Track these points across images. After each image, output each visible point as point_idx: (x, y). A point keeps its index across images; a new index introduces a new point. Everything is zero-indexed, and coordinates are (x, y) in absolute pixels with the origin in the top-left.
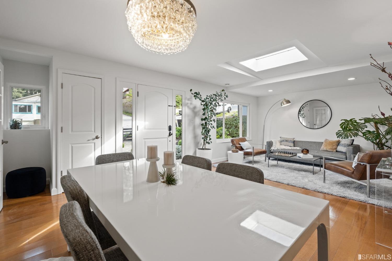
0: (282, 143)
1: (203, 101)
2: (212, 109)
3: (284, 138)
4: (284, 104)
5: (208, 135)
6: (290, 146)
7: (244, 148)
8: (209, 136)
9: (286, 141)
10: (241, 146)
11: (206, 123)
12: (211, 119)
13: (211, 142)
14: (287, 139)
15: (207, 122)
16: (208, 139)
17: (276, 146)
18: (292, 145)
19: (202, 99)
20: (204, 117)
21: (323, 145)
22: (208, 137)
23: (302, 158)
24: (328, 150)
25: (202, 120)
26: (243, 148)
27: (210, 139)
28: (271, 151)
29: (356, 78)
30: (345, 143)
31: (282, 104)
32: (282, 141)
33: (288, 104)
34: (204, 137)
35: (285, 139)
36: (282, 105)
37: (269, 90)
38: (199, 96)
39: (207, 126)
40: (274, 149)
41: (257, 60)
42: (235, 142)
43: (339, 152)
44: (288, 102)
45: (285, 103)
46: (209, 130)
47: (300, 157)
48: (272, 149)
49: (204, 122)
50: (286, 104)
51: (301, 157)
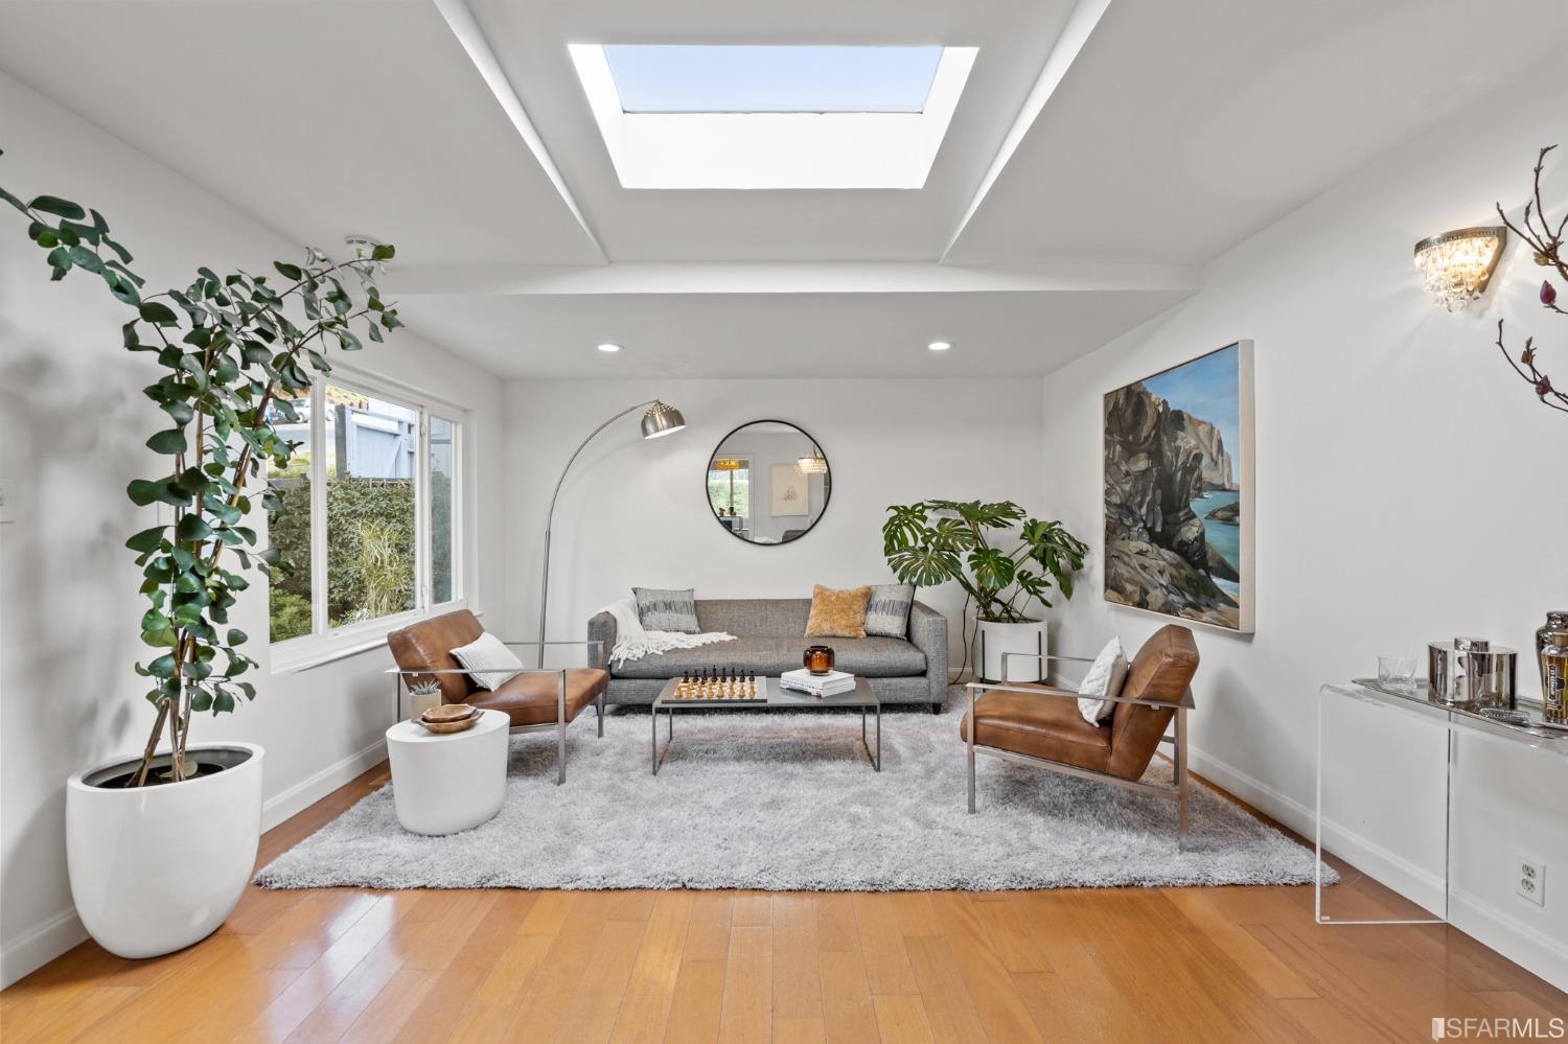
0: (650, 618)
1: (157, 314)
2: (257, 400)
3: (654, 592)
4: (657, 430)
5: (209, 633)
6: (685, 628)
7: (482, 679)
8: (224, 643)
9: (668, 606)
10: (467, 677)
11: (189, 527)
12: (243, 492)
13: (250, 692)
14: (668, 599)
15: (206, 516)
16: (219, 664)
17: (635, 644)
18: (691, 621)
19: (145, 294)
20: (163, 467)
21: (813, 612)
22: (210, 654)
23: (819, 696)
24: (839, 632)
25: (141, 493)
26: (480, 684)
27: (237, 667)
28: (614, 670)
29: (953, 345)
30: (893, 598)
31: (650, 427)
32: (649, 610)
33: (674, 426)
34: (173, 655)
35: (660, 598)
36: (645, 432)
37: (602, 344)
38: (105, 253)
39: (206, 552)
40: (630, 656)
41: (627, 114)
42: (421, 649)
43: (876, 635)
44: (675, 418)
45: (664, 422)
46: (220, 590)
47: (809, 694)
48: (619, 660)
49: (163, 515)
50: (669, 427)
51: (810, 690)
